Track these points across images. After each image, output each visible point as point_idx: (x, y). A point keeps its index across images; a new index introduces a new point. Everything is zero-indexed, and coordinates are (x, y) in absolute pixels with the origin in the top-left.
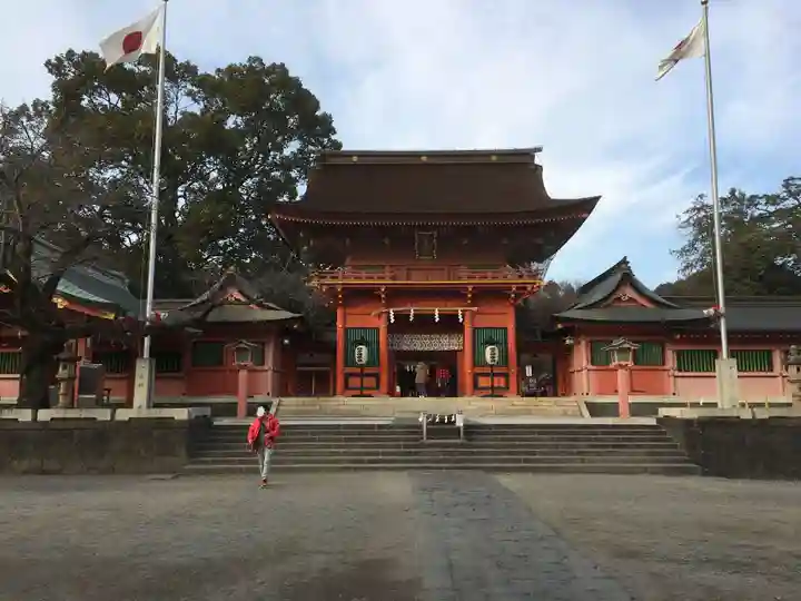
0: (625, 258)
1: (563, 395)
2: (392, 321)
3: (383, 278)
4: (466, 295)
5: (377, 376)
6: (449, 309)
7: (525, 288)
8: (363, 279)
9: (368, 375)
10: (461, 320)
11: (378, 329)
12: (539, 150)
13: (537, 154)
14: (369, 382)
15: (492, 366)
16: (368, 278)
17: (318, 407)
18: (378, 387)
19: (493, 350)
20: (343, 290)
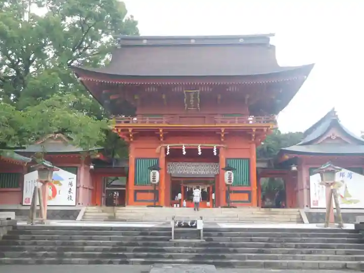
0: (334, 109)
1: (291, 207)
2: (168, 153)
3: (161, 123)
4: (220, 135)
6: (208, 145)
7: (262, 130)
8: (148, 123)
11: (158, 159)
12: (273, 35)
13: (271, 38)
15: (229, 186)
16: (150, 122)
20: (133, 131)
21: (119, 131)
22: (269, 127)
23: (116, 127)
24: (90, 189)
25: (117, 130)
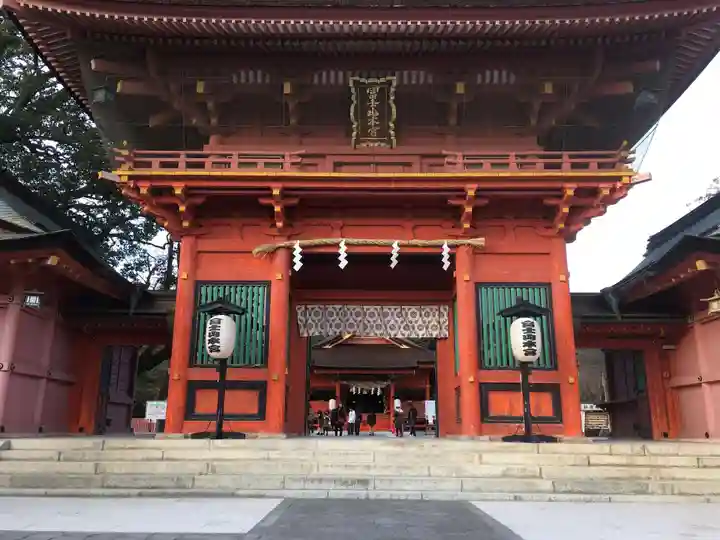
2: (298, 266)
3: (279, 163)
4: (460, 209)
5: (261, 388)
6: (420, 242)
8: (236, 166)
9: (237, 385)
10: (446, 265)
11: (268, 284)
14: (240, 402)
15: (524, 367)
17: (89, 467)
18: (262, 414)
19: (529, 328)
20: (188, 191)
21: (144, 191)
22: (619, 178)
23: (130, 177)
24: (50, 380)
25: (137, 189)
